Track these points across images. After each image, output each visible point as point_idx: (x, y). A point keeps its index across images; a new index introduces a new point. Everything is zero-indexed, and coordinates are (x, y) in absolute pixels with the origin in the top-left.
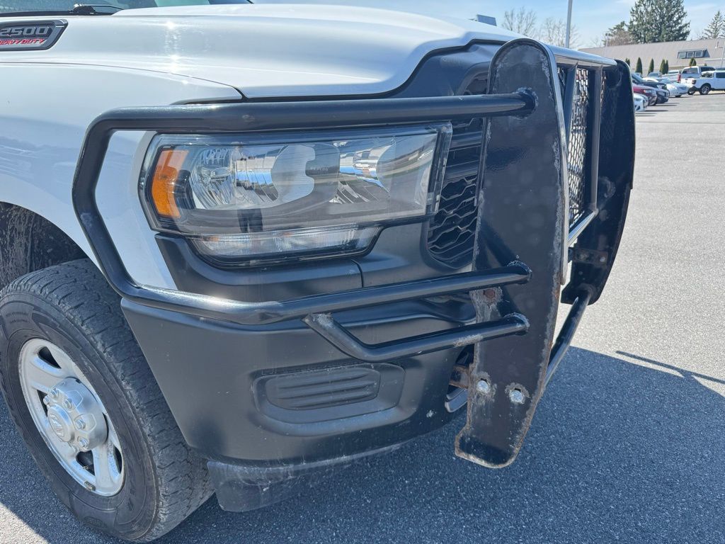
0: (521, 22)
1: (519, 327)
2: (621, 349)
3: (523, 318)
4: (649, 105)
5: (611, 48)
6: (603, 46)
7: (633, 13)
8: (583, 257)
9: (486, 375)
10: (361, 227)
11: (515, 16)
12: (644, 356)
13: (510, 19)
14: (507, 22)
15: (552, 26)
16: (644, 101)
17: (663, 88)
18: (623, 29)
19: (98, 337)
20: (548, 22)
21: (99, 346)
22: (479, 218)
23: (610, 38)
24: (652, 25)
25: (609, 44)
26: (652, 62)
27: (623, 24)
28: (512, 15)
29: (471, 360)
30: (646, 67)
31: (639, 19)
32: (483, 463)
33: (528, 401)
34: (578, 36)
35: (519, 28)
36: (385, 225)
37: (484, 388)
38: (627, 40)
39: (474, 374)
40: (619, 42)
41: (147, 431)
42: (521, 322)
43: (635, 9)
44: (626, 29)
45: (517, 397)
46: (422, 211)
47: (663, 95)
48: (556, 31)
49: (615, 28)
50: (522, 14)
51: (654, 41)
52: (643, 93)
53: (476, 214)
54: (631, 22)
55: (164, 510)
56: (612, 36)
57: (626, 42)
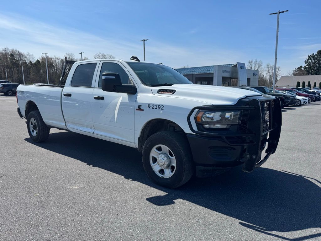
0: (256, 65)
1: (254, 144)
2: (284, 170)
3: (255, 142)
4: (311, 102)
5: (296, 76)
6: (293, 75)
7: (306, 62)
8: (271, 141)
9: (248, 154)
10: (227, 125)
11: (253, 62)
12: (290, 172)
13: (251, 63)
14: (250, 65)
15: (270, 67)
16: (308, 100)
17: (318, 95)
18: (302, 69)
19: (177, 142)
20: (268, 65)
21: (177, 144)
22: (247, 127)
23: (296, 72)
24: (315, 67)
25: (295, 75)
26: (315, 83)
27: (301, 67)
28: (252, 62)
29: (246, 151)
30: (312, 85)
31: (309, 65)
32: (248, 172)
33: (256, 158)
34: (281, 71)
35: (255, 67)
36: (232, 125)
37: (248, 156)
38: (303, 73)
39: (246, 154)
40: (300, 74)
41: (185, 160)
42: (255, 143)
43: (307, 61)
44: (303, 69)
45: (254, 157)
46: (237, 123)
47: (318, 97)
48: (271, 69)
49: (298, 68)
50: (256, 62)
51: (316, 74)
52: (309, 97)
53: (247, 126)
54: (305, 66)
55: (184, 177)
56: (296, 71)
57: (303, 74)
